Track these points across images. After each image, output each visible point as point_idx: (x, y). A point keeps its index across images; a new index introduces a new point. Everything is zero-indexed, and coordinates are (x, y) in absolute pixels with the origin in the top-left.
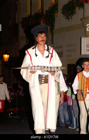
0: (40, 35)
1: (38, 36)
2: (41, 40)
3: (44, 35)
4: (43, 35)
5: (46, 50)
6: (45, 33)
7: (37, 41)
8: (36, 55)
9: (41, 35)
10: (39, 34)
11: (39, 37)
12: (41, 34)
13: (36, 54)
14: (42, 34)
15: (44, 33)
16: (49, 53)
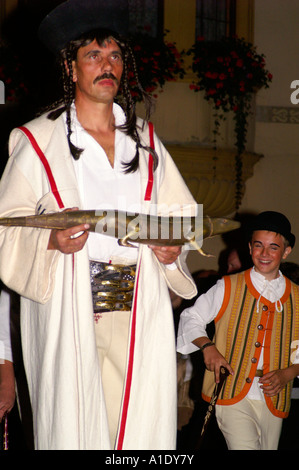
0: (92, 46)
1: (81, 51)
2: (98, 72)
3: (117, 49)
4: (108, 49)
5: (120, 128)
6: (116, 36)
7: (75, 78)
8: (76, 152)
9: (97, 48)
10: (83, 44)
11: (86, 60)
12: (100, 44)
13: (71, 145)
14: (106, 42)
15: (112, 39)
16: (139, 145)
